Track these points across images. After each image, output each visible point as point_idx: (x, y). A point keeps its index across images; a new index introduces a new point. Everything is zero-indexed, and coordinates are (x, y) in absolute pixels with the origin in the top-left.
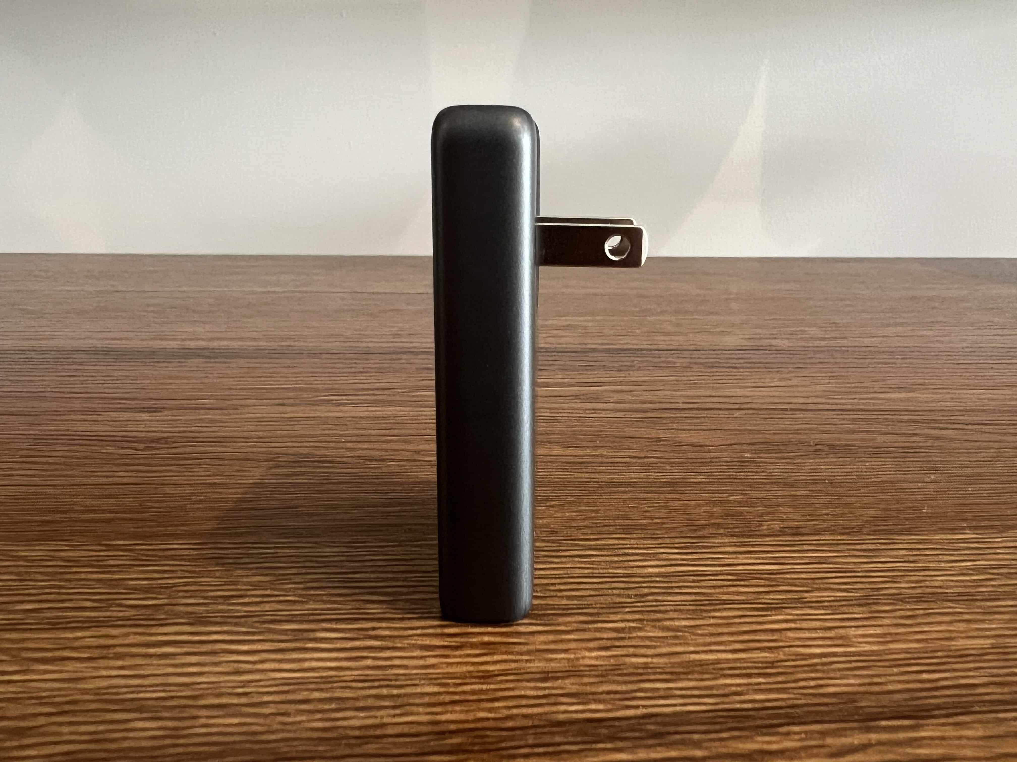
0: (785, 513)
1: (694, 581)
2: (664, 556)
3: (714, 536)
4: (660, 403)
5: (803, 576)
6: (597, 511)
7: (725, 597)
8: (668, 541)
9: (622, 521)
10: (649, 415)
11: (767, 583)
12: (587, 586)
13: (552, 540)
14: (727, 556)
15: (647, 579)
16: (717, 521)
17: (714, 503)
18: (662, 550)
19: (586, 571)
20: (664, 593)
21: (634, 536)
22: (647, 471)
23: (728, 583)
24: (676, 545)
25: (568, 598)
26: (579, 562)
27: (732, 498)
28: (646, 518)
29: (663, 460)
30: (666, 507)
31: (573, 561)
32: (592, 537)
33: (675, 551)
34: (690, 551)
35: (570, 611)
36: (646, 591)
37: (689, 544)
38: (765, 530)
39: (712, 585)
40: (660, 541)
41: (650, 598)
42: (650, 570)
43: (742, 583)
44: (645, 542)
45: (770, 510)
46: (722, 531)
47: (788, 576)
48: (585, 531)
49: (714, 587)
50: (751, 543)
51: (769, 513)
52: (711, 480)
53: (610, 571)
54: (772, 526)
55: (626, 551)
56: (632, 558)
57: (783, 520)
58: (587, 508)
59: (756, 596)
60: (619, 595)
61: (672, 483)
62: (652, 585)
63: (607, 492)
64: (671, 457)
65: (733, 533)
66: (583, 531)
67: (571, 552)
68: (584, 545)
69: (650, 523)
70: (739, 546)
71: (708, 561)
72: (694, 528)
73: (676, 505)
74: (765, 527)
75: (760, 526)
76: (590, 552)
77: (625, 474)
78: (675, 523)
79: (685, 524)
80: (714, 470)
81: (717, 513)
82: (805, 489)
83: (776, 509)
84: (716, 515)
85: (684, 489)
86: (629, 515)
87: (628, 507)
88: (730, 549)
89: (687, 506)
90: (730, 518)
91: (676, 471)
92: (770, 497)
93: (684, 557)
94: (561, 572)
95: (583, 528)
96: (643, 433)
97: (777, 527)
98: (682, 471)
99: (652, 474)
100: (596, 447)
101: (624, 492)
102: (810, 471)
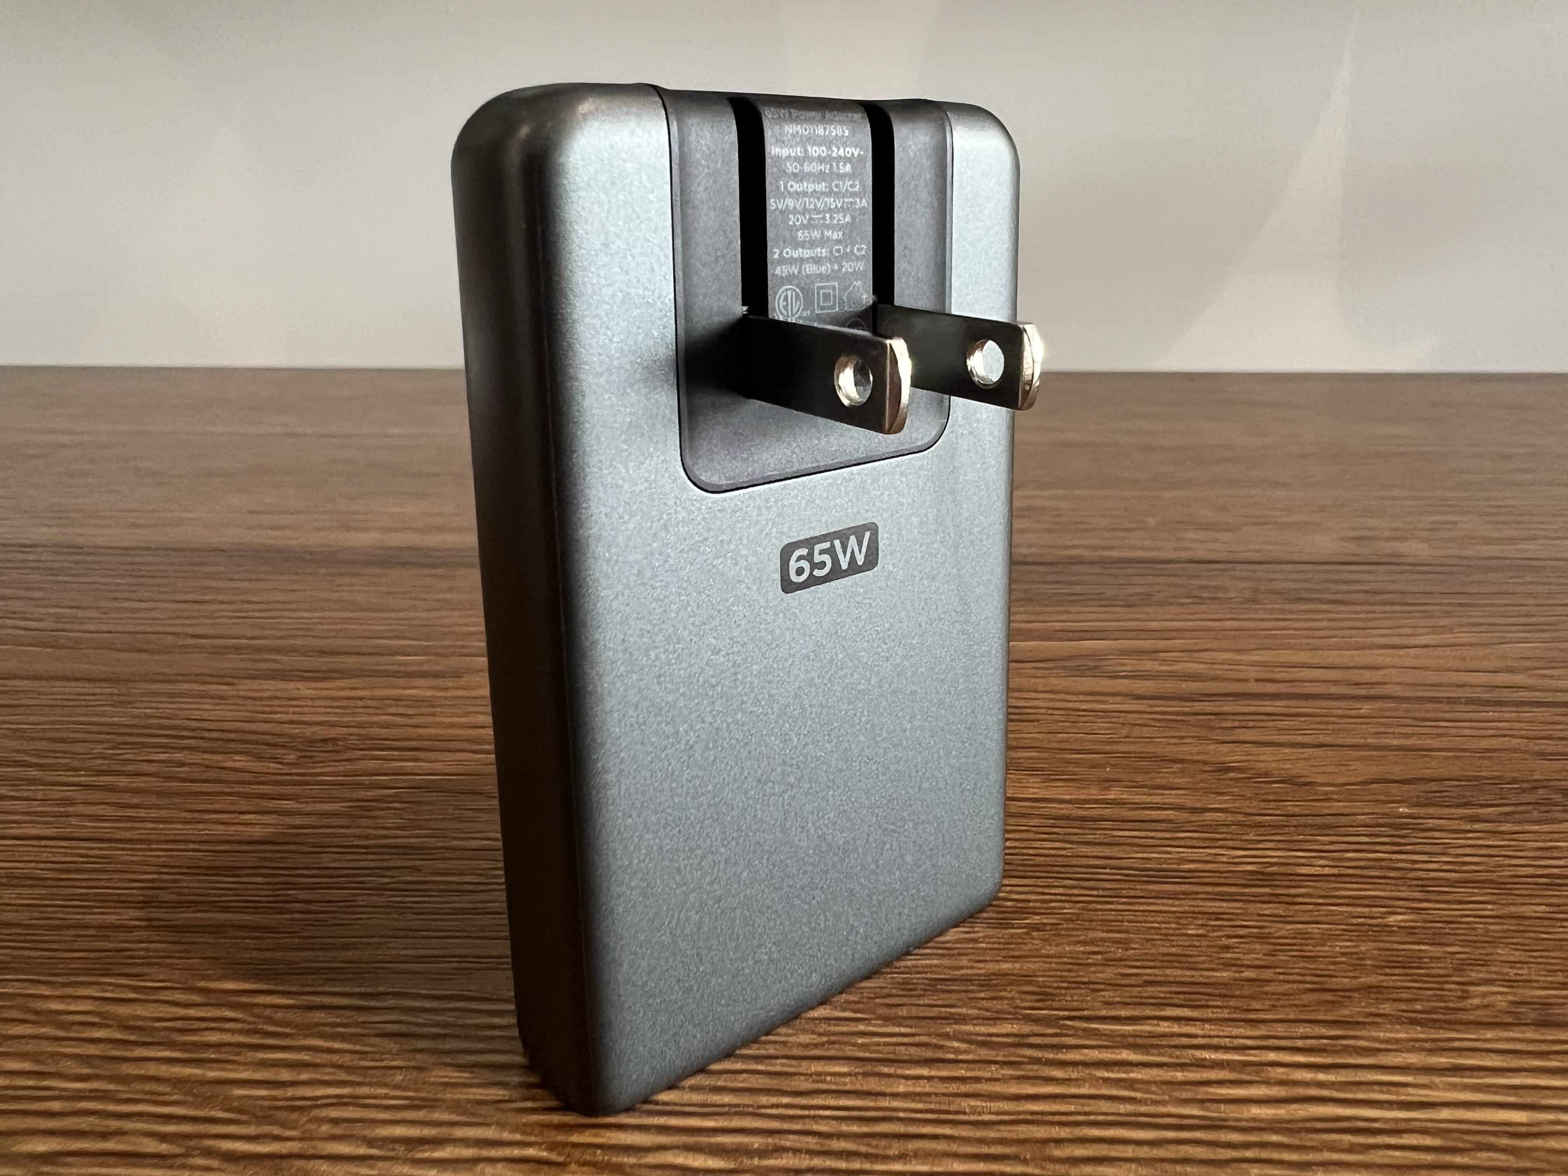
0: (1512, 964)
1: (1352, 1149)
2: (1279, 1073)
3: (1376, 1019)
4: (1214, 679)
6: (1124, 944)
8: (1280, 1030)
9: (1179, 972)
10: (1198, 707)
11: (1512, 1162)
12: (1129, 1152)
13: (1044, 1016)
14: (1409, 1079)
15: (1253, 1138)
16: (1373, 979)
17: (1361, 932)
18: (1272, 1056)
19: (1123, 1108)
21: (1208, 1014)
22: (1212, 843)
23: (1429, 1158)
24: (1300, 1043)
26: (1106, 1080)
27: (1392, 919)
28: (1227, 965)
29: (1240, 818)
30: (1263, 938)
31: (1092, 1077)
32: (1123, 1013)
33: (1300, 1058)
34: (1329, 1060)
37: (1326, 1041)
38: (1478, 1007)
39: (1393, 1161)
40: (1262, 1031)
42: (1256, 1111)
43: (1459, 1159)
44: (1235, 1032)
45: (1476, 953)
46: (1387, 1008)
48: (1108, 995)
49: (1400, 1168)
50: (1456, 1044)
51: (1477, 963)
52: (1343, 871)
53: (1173, 1110)
54: (1492, 998)
55: (1199, 1054)
56: (1213, 1075)
57: (1510, 983)
58: (1105, 935)
61: (1264, 877)
62: (1264, 1154)
63: (1139, 893)
64: (1254, 811)
65: (1410, 1015)
66: (1104, 997)
67: (1086, 1051)
68: (1110, 1035)
69: (1235, 980)
70: (1431, 1052)
71: (1374, 1091)
72: (1328, 997)
73: (1282, 933)
74: (1476, 1001)
75: (1464, 998)
76: (1126, 1055)
77: (1169, 849)
78: (1288, 982)
79: (1309, 986)
80: (1344, 847)
81: (1370, 959)
82: (1538, 901)
83: (1488, 951)
84: (1369, 962)
85: (1292, 891)
86: (1191, 956)
87: (1187, 935)
88: (1413, 1059)
89: (1306, 936)
90: (1397, 971)
91: (1270, 845)
92: (1472, 919)
93: (1322, 1076)
94: (1072, 1108)
95: (1103, 986)
96: (1190, 750)
97: (1501, 1003)
98: (1280, 846)
99: (1222, 852)
100: (1108, 782)
101: (1174, 896)
102: (1538, 854)
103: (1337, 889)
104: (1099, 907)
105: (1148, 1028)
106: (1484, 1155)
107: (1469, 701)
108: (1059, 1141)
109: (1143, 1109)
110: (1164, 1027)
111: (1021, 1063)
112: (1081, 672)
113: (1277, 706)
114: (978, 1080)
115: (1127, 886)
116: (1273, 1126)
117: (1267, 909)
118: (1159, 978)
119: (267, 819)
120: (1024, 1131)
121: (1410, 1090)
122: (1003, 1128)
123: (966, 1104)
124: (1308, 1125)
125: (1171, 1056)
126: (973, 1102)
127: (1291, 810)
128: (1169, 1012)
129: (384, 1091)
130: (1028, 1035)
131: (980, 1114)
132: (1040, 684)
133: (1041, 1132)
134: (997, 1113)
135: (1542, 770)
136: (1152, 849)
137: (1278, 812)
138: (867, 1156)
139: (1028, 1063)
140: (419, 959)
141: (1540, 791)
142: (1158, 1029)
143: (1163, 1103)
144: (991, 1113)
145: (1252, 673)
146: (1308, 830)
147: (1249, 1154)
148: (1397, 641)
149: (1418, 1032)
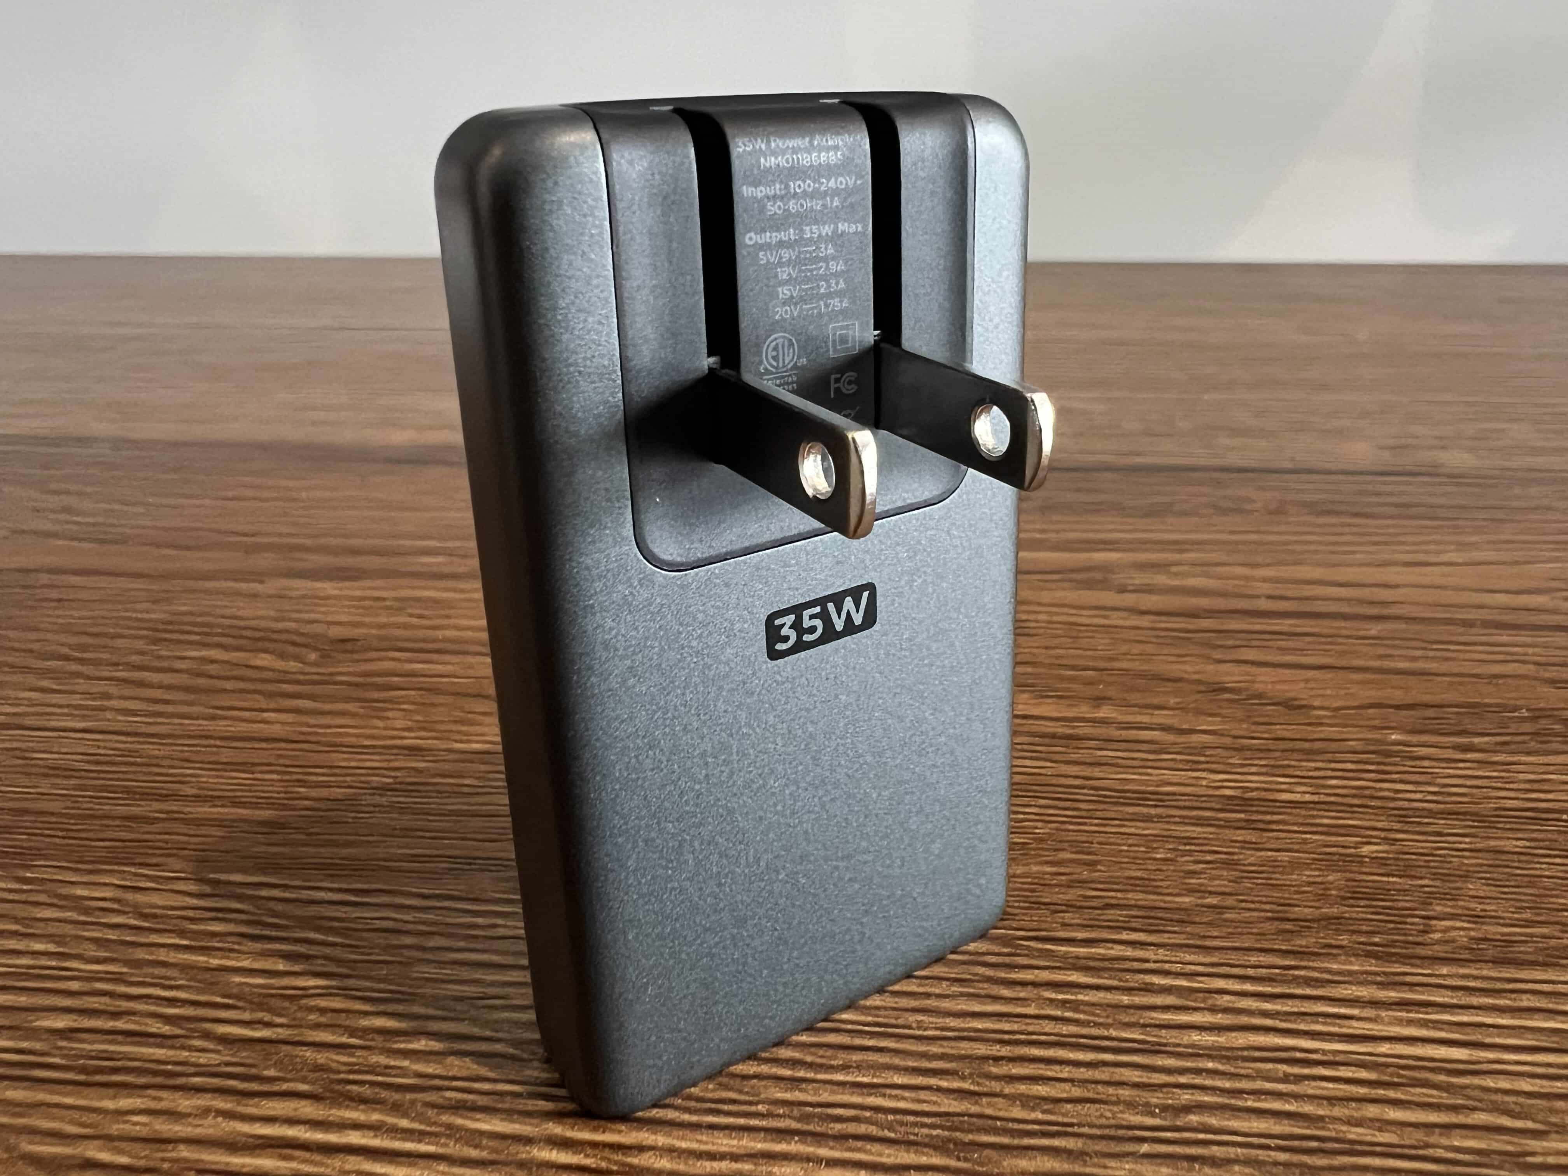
0: (1480, 899)
1: (1286, 1079)
2: (1225, 1000)
3: (1330, 951)
5: (1526, 1085)
6: (1091, 865)
7: (1354, 1133)
8: (1233, 957)
9: (1141, 896)
10: (1202, 624)
11: (1445, 1098)
12: (1066, 1072)
13: (1003, 935)
14: (1355, 1012)
15: (1188, 1064)
16: (1335, 910)
17: (1329, 862)
18: (1221, 984)
19: (1066, 1029)
20: (1223, 1107)
21: (1165, 939)
22: (1194, 766)
23: (1362, 1091)
24: (1251, 972)
25: (1026, 1101)
26: (1052, 1001)
27: (1366, 850)
28: (1191, 891)
29: (1228, 740)
30: (1230, 864)
31: (1040, 998)
32: (1080, 935)
33: (1248, 987)
34: (1278, 990)
35: (1026, 1141)
36: (1186, 1097)
37: (1277, 971)
38: (1438, 942)
39: (1325, 1093)
40: (1216, 957)
41: (1194, 1119)
42: (1196, 1037)
43: (1391, 1094)
44: (1188, 958)
45: (1446, 887)
46: (1344, 939)
47: (1489, 1082)
48: (1068, 917)
49: (1331, 1100)
50: (1408, 979)
51: (1444, 897)
52: (1323, 798)
53: (1114, 1033)
54: (1454, 934)
55: (1148, 978)
56: (1159, 1000)
57: (1475, 919)
58: (1073, 856)
59: (1419, 1136)
60: (1130, 1105)
61: (1242, 803)
62: (1198, 1081)
63: (1113, 815)
64: (1241, 733)
65: (1369, 948)
66: (1063, 918)
67: (1037, 971)
68: (1065, 956)
69: (1197, 905)
70: (1382, 985)
71: (1318, 1022)
72: (1288, 926)
73: (1251, 860)
74: (1437, 936)
75: (1425, 932)
76: (1075, 977)
77: (1149, 771)
78: (1249, 910)
79: (1269, 914)
80: (1329, 773)
81: (1334, 888)
82: (1520, 835)
83: (1459, 885)
84: (1333, 892)
85: (1268, 818)
86: (1154, 880)
87: (1155, 859)
88: (1363, 992)
89: (1274, 864)
90: (1362, 903)
91: (1254, 769)
92: (1446, 852)
93: (1268, 1006)
94: (1016, 1027)
95: (1064, 908)
96: (1189, 668)
97: (1462, 938)
98: (1264, 770)
99: (1204, 775)
100: (1099, 700)
101: (1148, 819)
102: (1527, 786)
103: (1314, 817)
104: (1071, 827)
105: (1102, 951)
106: (1418, 1090)
107: (1486, 624)
108: (997, 1059)
109: (1084, 1031)
110: (1117, 951)
111: (973, 981)
112: (1089, 585)
113: (1286, 624)
114: (928, 995)
115: (1102, 807)
116: (1212, 1053)
117: (1241, 835)
118: (1121, 902)
119: (283, 717)
120: (965, 1048)
121: (1355, 1023)
122: (945, 1043)
123: (913, 1018)
124: (1246, 1053)
125: (1120, 980)
126: (920, 1017)
127: (1280, 734)
128: (1125, 936)
129: (368, 984)
130: (983, 954)
131: (925, 1030)
132: (1046, 596)
133: (982, 1049)
134: (943, 1029)
135: (1550, 697)
136: (1131, 770)
137: (1266, 736)
138: (810, 1066)
139: (978, 981)
140: (414, 858)
141: (1543, 721)
142: (1112, 952)
143: (1107, 1026)
144: (936, 1029)
145: (1266, 588)
146: (1295, 756)
147: (1183, 1080)
148: (1421, 557)
149: (1372, 966)
